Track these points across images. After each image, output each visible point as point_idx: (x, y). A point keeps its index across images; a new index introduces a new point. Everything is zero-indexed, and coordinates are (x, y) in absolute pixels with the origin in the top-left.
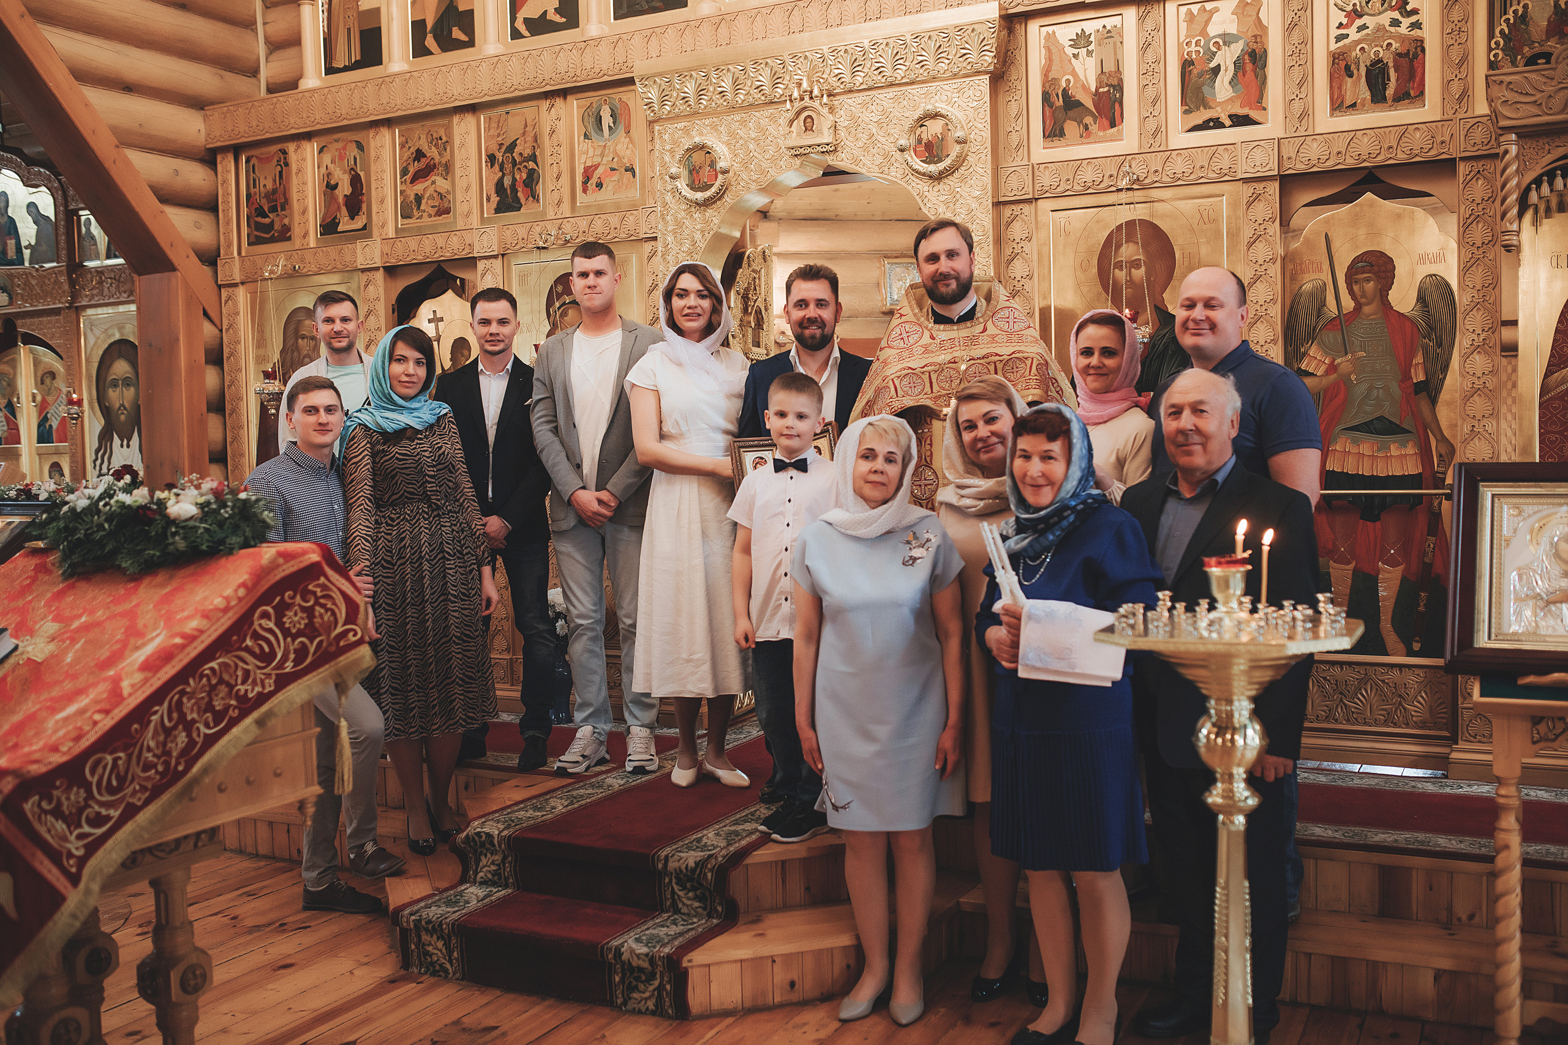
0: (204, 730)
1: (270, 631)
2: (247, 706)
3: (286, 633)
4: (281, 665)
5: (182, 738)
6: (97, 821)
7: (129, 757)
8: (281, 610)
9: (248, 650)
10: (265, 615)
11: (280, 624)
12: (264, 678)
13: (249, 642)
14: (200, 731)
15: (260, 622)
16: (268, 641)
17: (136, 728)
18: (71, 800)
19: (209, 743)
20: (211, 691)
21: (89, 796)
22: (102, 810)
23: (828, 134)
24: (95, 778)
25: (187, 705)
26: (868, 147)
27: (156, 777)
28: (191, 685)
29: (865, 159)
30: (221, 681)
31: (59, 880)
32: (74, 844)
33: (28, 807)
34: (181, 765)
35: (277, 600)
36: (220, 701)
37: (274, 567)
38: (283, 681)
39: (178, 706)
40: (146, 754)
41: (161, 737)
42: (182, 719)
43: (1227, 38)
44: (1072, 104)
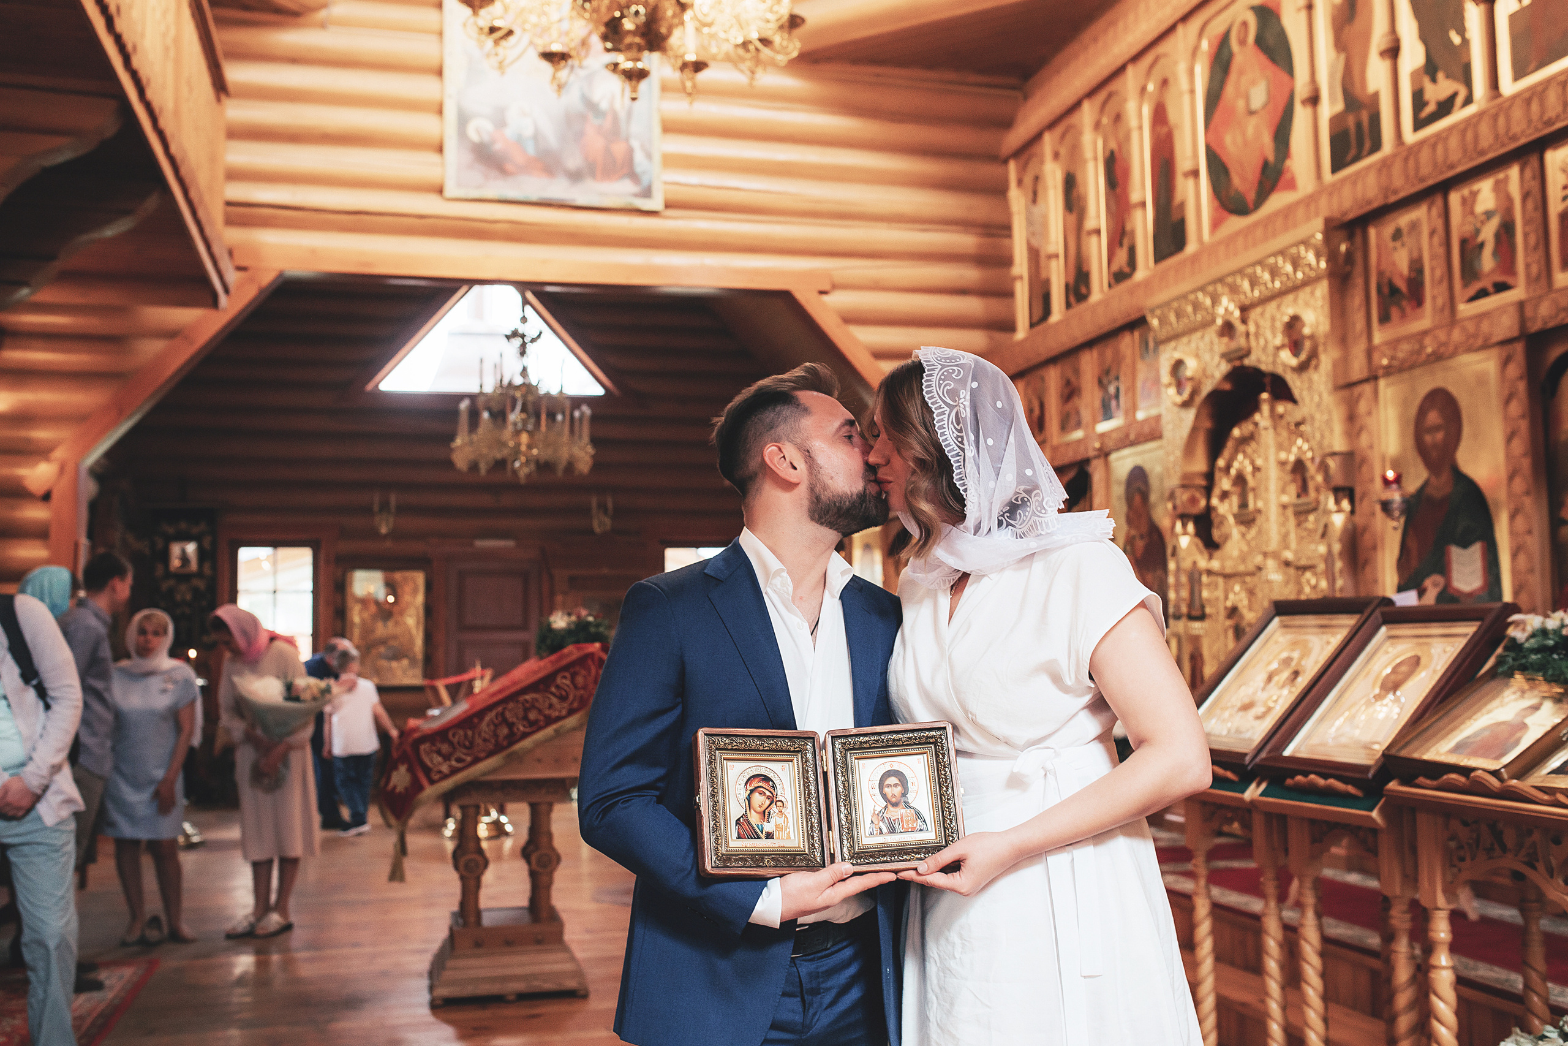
0: (522, 728)
1: (567, 686)
2: (550, 721)
3: (576, 687)
4: (572, 703)
5: (505, 731)
6: (459, 760)
7: (474, 734)
8: (573, 676)
9: (552, 693)
10: (565, 677)
11: (573, 681)
12: (560, 708)
13: (553, 689)
14: (518, 729)
15: (563, 681)
16: (566, 691)
17: (476, 720)
18: (445, 748)
19: (525, 735)
20: (526, 710)
21: (454, 748)
22: (463, 756)
23: (1242, 341)
24: (455, 740)
25: (508, 714)
26: (1264, 349)
27: (491, 746)
28: (511, 705)
29: (1263, 358)
30: (533, 707)
31: (425, 782)
32: (445, 768)
33: (422, 747)
34: (505, 743)
35: (572, 670)
36: (532, 716)
37: (570, 654)
38: (571, 712)
39: (502, 714)
40: (483, 734)
41: (492, 727)
42: (505, 721)
43: (1489, 215)
44: (1394, 291)
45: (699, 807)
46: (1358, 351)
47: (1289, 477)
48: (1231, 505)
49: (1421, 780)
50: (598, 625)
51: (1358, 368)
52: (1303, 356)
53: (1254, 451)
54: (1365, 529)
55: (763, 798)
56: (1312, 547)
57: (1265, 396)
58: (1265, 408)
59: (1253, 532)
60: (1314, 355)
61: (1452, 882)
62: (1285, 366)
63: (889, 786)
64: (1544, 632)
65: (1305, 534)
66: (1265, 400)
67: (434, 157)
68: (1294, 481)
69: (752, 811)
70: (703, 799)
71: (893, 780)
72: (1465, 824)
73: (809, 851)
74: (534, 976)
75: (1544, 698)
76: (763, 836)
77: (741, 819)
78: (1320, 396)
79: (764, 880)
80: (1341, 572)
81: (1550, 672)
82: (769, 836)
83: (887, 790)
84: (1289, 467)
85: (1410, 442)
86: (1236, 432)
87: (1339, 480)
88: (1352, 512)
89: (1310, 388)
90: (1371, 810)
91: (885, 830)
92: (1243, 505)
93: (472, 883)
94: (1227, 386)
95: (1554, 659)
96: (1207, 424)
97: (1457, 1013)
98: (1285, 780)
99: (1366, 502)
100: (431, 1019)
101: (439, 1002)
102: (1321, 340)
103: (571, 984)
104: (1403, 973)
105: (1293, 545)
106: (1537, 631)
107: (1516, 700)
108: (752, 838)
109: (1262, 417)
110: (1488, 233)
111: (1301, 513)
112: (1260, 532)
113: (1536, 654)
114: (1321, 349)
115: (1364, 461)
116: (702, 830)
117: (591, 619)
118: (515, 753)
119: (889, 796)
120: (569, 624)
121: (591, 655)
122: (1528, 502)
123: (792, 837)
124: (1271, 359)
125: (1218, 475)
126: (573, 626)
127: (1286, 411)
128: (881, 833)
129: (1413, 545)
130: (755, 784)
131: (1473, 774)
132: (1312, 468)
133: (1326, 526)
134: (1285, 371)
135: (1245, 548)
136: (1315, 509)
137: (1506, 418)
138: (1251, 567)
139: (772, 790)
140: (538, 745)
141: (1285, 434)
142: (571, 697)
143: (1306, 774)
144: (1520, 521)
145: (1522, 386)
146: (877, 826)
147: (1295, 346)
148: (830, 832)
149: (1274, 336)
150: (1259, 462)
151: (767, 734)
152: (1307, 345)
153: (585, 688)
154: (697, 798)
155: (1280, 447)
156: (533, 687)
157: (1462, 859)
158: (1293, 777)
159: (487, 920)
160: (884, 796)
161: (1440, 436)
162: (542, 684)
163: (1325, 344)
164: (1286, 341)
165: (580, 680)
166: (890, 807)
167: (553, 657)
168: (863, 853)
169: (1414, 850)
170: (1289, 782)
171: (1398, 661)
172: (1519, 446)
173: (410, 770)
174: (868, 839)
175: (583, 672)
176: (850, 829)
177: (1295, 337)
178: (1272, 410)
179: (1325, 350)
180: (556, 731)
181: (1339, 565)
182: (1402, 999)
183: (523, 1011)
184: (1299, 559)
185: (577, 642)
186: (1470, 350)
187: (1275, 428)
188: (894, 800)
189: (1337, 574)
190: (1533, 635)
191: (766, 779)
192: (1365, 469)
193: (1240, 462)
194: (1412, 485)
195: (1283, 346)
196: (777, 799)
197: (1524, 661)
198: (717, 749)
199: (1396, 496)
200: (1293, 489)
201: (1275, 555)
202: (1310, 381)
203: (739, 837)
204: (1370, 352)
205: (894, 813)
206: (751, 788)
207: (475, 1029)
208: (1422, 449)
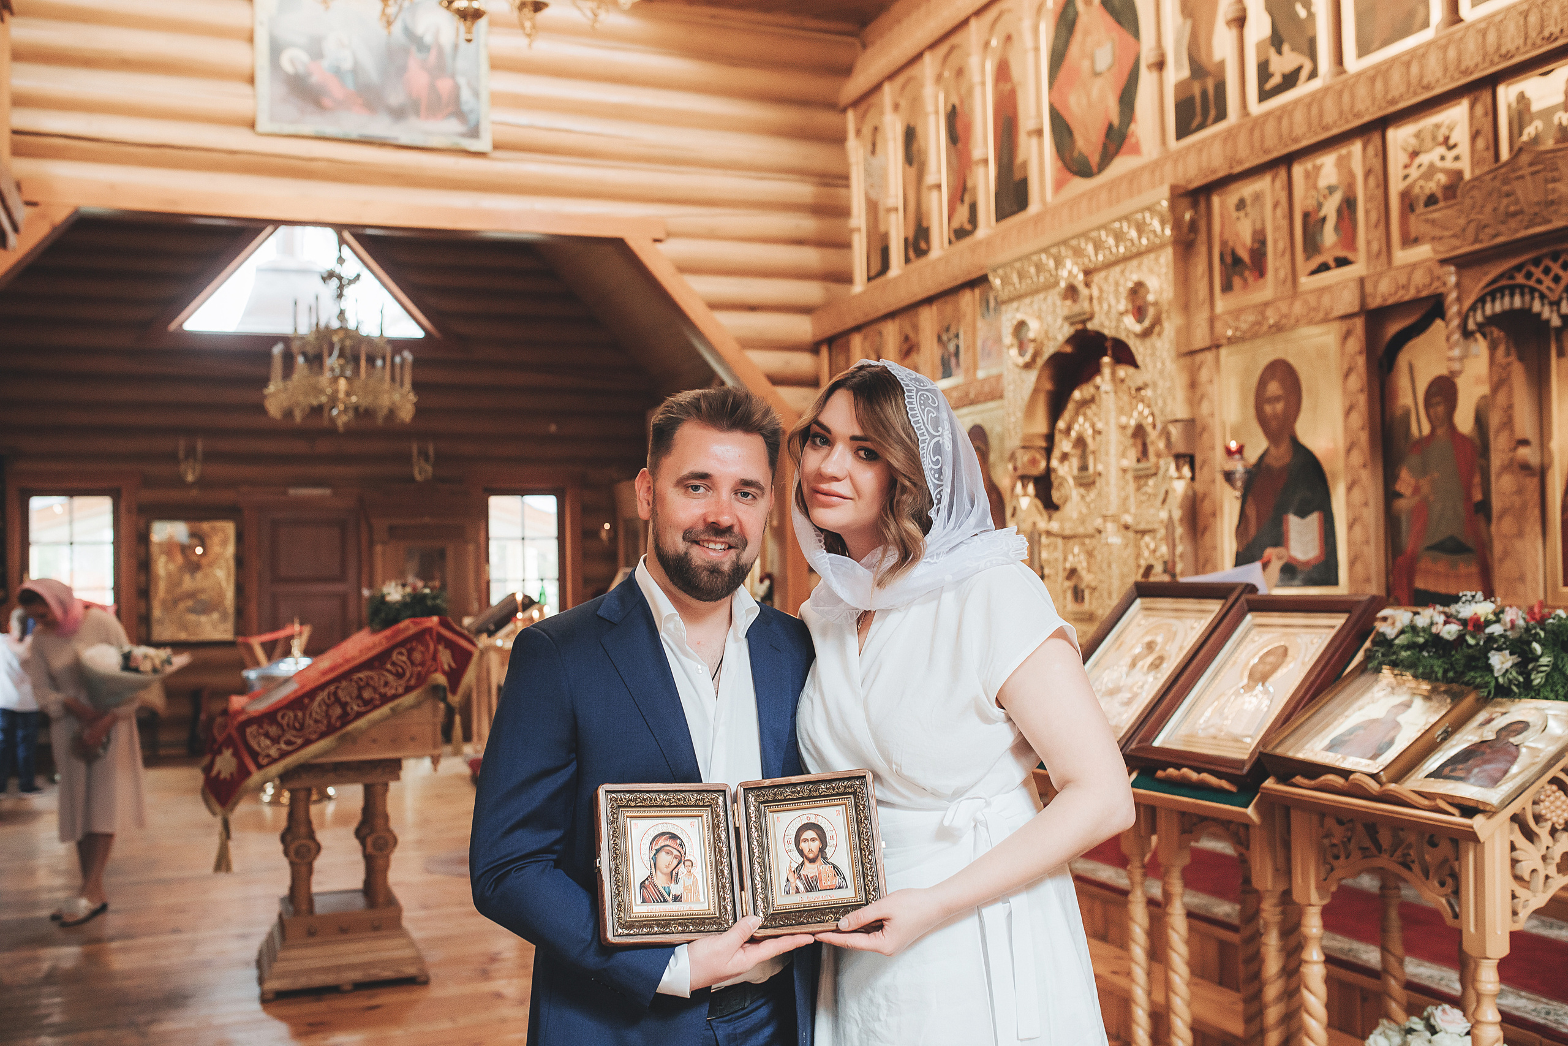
0: (355, 708)
1: (404, 662)
2: (385, 699)
3: (413, 663)
4: (408, 680)
5: (337, 711)
6: (288, 743)
7: (304, 715)
8: (410, 652)
9: (388, 671)
10: (401, 654)
11: (409, 658)
12: (396, 685)
13: (389, 666)
14: (352, 709)
15: (397, 657)
16: (401, 667)
17: (306, 701)
18: (273, 730)
19: (359, 715)
20: (360, 689)
21: (283, 730)
22: (293, 739)
23: (1086, 305)
24: (284, 722)
25: (341, 694)
26: (1108, 313)
27: (323, 728)
28: (344, 684)
29: (1107, 323)
30: (368, 684)
31: (252, 767)
32: (273, 752)
33: (248, 730)
34: (338, 724)
35: (409, 646)
36: (367, 694)
37: (407, 628)
38: (408, 690)
39: (335, 693)
40: (314, 715)
41: (324, 708)
42: (337, 700)
43: (1331, 190)
44: (1237, 261)
45: (600, 870)
46: (1201, 318)
47: (1131, 441)
48: (1070, 467)
49: (1298, 779)
50: (434, 598)
51: (1200, 337)
52: (1147, 323)
53: (1095, 414)
54: (1205, 496)
55: (669, 858)
56: (1152, 511)
57: (1106, 360)
58: (1107, 371)
59: (1093, 495)
60: (1157, 321)
61: (1325, 879)
62: (1128, 331)
63: (806, 840)
64: (1413, 628)
65: (1144, 498)
66: (1106, 363)
67: (244, 89)
68: (1134, 445)
69: (658, 872)
70: (604, 863)
71: (810, 834)
72: (1340, 822)
73: (720, 914)
74: (371, 964)
75: (1414, 694)
76: (669, 899)
77: (647, 882)
78: (1163, 363)
79: (671, 947)
80: (1181, 538)
81: (1421, 670)
82: (677, 899)
83: (803, 845)
84: (1130, 432)
85: (1251, 411)
86: (1077, 395)
87: (1180, 447)
88: (1193, 479)
89: (1153, 355)
90: (1247, 807)
91: (801, 888)
92: (1084, 468)
93: (304, 869)
94: (1068, 349)
95: (1424, 657)
96: (1048, 386)
97: (1328, 1006)
98: (1156, 772)
99: (1206, 469)
100: (263, 1015)
101: (270, 996)
102: (1165, 307)
103: (410, 970)
104: (1272, 965)
105: (1133, 509)
106: (1407, 627)
107: (1385, 696)
108: (658, 902)
109: (1103, 380)
110: (1330, 208)
111: (1141, 478)
112: (1099, 495)
113: (1405, 651)
114: (1164, 316)
115: (1204, 429)
116: (603, 896)
117: (427, 591)
118: (348, 734)
119: (806, 852)
120: (404, 597)
121: (429, 630)
122: (1365, 475)
123: (702, 900)
124: (1114, 324)
125: (1058, 437)
126: (408, 599)
127: (1127, 375)
128: (797, 891)
129: (1252, 513)
130: (662, 842)
131: (1352, 777)
132: (1153, 435)
133: (1167, 492)
134: (1128, 336)
135: (1084, 510)
136: (1155, 474)
137: (1345, 391)
138: (1090, 530)
139: (680, 849)
140: (374, 724)
141: (1126, 398)
142: (408, 674)
143: (1178, 767)
144: (1357, 493)
145: (1361, 361)
146: (793, 885)
147: (1139, 313)
148: (743, 892)
149: (1118, 301)
150: (1099, 426)
151: (674, 789)
152: (1151, 312)
153: (423, 664)
154: (598, 860)
155: (1121, 411)
156: (367, 665)
157: (1337, 857)
158: (1164, 770)
159: (319, 907)
160: (801, 852)
161: (1279, 407)
162: (377, 661)
163: (1168, 311)
164: (1130, 307)
165: (417, 656)
166: (806, 862)
167: (388, 632)
168: (778, 914)
169: (1287, 846)
170: (1160, 774)
171: (1265, 650)
172: (1358, 419)
173: (236, 754)
174: (782, 900)
175: (421, 648)
176: (765, 889)
177: (1138, 303)
178: (1113, 373)
179: (1169, 317)
180: (392, 710)
181: (1179, 531)
182: (1272, 991)
183: (361, 1001)
184: (1139, 523)
185: (414, 616)
186: (1311, 322)
187: (1116, 392)
188: (811, 856)
189: (1177, 541)
190: (1402, 632)
191: (674, 837)
192: (1205, 436)
193: (1082, 426)
194: (1252, 455)
195: (1127, 312)
196: (686, 858)
197: (1394, 657)
198: (620, 807)
199: (1238, 467)
200: (1133, 454)
201: (1115, 518)
202: (1153, 347)
203: (644, 901)
204: (1212, 321)
205: (810, 870)
206: (657, 847)
207: (311, 1025)
208: (1263, 420)
